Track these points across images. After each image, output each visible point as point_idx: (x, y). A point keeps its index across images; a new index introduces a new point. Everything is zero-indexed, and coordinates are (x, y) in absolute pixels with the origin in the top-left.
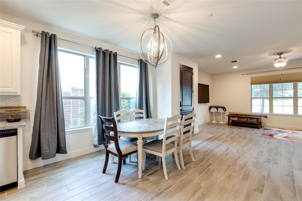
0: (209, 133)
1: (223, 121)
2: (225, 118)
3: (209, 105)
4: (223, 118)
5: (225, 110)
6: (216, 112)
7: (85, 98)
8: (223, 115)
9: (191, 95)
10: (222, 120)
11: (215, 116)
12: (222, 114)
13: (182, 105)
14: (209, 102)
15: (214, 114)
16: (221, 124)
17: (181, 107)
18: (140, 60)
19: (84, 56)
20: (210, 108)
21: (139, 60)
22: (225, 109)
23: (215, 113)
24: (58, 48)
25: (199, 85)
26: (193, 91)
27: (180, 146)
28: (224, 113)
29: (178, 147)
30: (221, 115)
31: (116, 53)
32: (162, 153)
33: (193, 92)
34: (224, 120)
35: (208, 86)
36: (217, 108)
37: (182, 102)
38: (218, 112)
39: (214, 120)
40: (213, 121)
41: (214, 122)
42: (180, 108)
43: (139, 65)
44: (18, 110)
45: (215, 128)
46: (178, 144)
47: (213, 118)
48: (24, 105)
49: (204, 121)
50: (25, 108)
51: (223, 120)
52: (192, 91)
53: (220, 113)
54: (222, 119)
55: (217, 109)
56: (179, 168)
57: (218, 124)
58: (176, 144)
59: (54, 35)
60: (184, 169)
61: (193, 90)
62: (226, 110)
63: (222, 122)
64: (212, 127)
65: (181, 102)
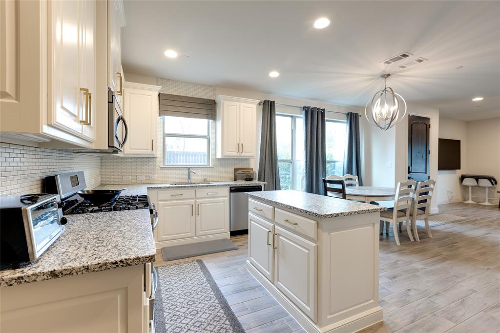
0: (457, 215)
1: (489, 201)
2: (494, 197)
3: (459, 173)
4: (489, 197)
5: (494, 183)
6: (475, 186)
7: (292, 161)
8: (489, 190)
9: (425, 158)
10: (487, 200)
11: (472, 193)
12: (487, 190)
13: (410, 171)
14: (460, 169)
15: (470, 189)
16: (484, 206)
17: (409, 173)
18: (350, 115)
19: (292, 117)
20: (462, 178)
21: (348, 114)
22: (494, 180)
23: (472, 187)
24: (276, 113)
25: (441, 141)
26: (429, 151)
27: (414, 216)
28: (491, 187)
29: (411, 217)
30: (485, 191)
31: (324, 110)
32: (392, 218)
33: (429, 153)
34: (493, 200)
35: (459, 142)
36: (477, 178)
37: (411, 167)
38: (478, 186)
39: (470, 199)
40: (468, 200)
41: (470, 202)
42: (407, 175)
43: (347, 120)
44: (247, 172)
45: (470, 211)
46: (410, 214)
47: (469, 195)
48: (251, 167)
49: (450, 200)
50: (252, 169)
51: (489, 199)
52: (427, 152)
53: (484, 188)
54: (487, 198)
55: (477, 181)
56: (412, 240)
57: (478, 205)
58: (408, 213)
59: (274, 102)
60: (419, 241)
61: (430, 149)
62: (496, 183)
63: (487, 203)
64: (464, 209)
65: (409, 168)
